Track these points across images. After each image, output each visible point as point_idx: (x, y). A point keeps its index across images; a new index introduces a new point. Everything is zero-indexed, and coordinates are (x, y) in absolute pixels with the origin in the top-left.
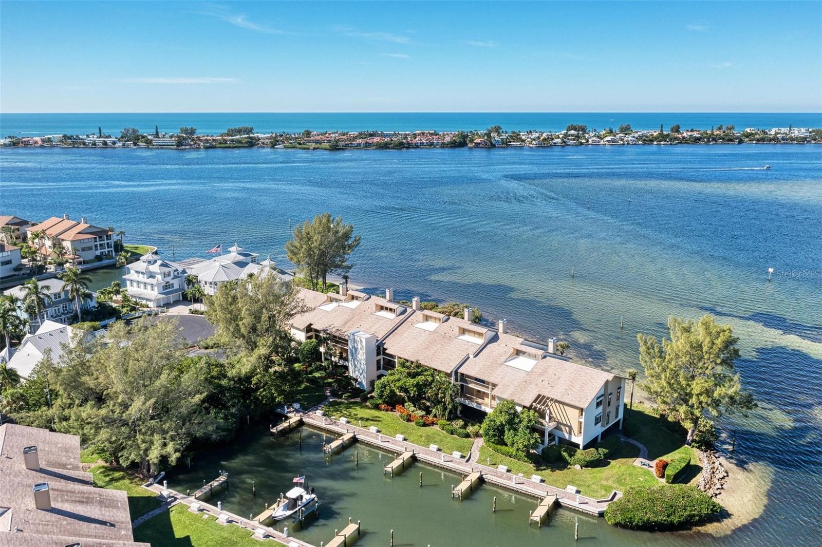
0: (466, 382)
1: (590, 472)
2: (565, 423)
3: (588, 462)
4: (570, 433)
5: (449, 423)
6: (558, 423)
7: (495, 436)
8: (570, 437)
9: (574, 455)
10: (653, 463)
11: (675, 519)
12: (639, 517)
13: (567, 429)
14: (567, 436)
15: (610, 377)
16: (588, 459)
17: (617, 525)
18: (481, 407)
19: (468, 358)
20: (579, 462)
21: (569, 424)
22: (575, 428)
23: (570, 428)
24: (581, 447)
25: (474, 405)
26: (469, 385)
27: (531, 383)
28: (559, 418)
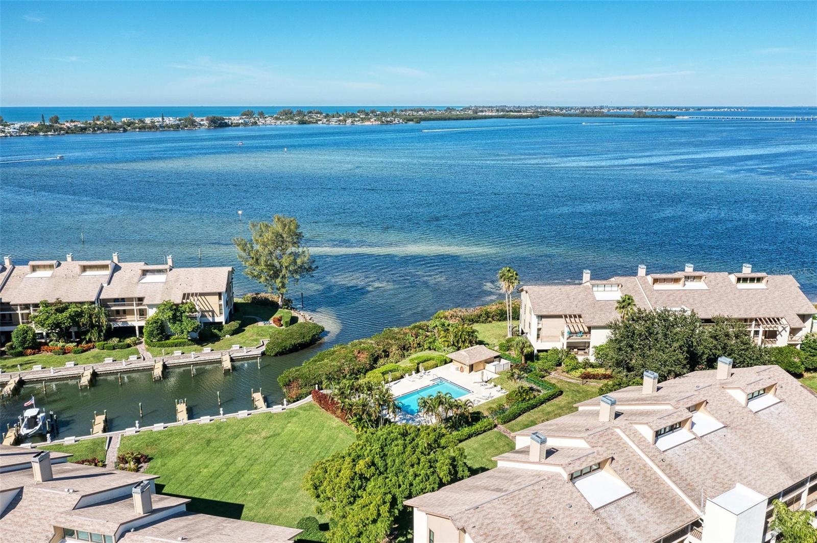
0: (108, 306)
1: (237, 337)
2: (207, 309)
3: (233, 331)
4: (213, 316)
5: (106, 342)
6: (203, 311)
7: (158, 334)
8: (214, 319)
9: (222, 329)
10: (271, 321)
11: (307, 339)
12: (288, 344)
13: (210, 313)
14: (211, 319)
15: (230, 269)
16: (233, 328)
17: (276, 355)
18: (127, 324)
19: (102, 288)
20: (227, 333)
21: (211, 309)
22: (217, 311)
23: (213, 312)
24: (224, 323)
25: (120, 324)
26: (112, 308)
27: (172, 288)
28: (202, 308)
